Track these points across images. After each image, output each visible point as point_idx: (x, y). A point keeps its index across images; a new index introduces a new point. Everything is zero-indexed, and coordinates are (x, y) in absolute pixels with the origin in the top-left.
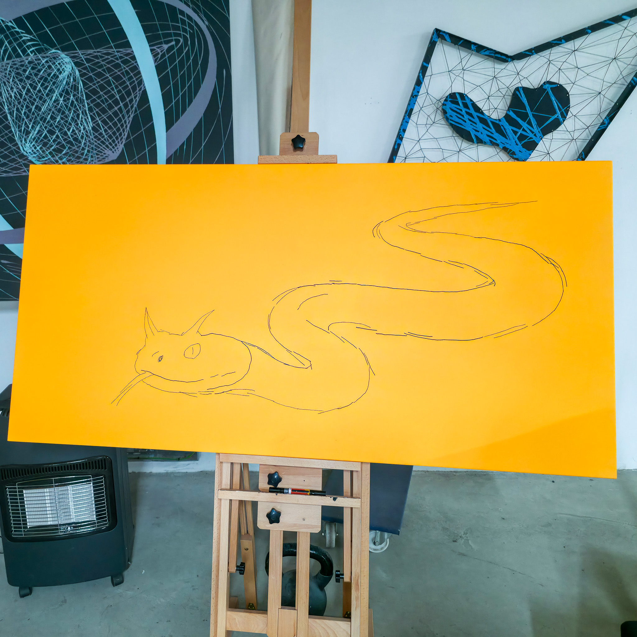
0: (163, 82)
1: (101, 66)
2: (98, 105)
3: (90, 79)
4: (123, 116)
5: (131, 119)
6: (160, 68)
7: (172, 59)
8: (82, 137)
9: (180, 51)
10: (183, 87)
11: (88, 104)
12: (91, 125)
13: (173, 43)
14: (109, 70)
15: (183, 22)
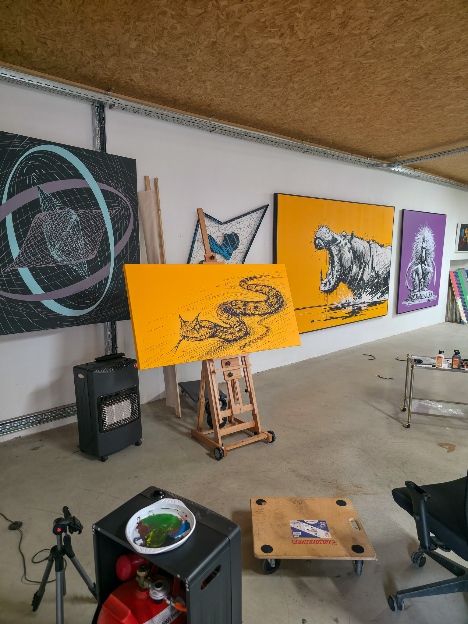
0: (113, 225)
1: (88, 217)
2: (87, 234)
3: (84, 222)
4: (97, 239)
5: (100, 240)
6: (112, 219)
7: (117, 216)
8: (79, 248)
9: (120, 213)
10: (121, 228)
11: (83, 233)
12: (83, 243)
13: (117, 209)
14: (92, 219)
15: (121, 201)
